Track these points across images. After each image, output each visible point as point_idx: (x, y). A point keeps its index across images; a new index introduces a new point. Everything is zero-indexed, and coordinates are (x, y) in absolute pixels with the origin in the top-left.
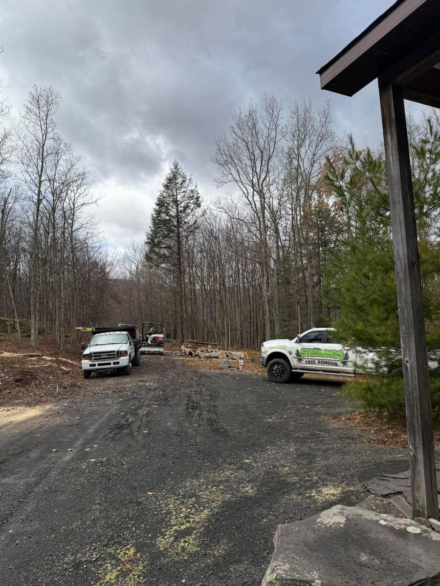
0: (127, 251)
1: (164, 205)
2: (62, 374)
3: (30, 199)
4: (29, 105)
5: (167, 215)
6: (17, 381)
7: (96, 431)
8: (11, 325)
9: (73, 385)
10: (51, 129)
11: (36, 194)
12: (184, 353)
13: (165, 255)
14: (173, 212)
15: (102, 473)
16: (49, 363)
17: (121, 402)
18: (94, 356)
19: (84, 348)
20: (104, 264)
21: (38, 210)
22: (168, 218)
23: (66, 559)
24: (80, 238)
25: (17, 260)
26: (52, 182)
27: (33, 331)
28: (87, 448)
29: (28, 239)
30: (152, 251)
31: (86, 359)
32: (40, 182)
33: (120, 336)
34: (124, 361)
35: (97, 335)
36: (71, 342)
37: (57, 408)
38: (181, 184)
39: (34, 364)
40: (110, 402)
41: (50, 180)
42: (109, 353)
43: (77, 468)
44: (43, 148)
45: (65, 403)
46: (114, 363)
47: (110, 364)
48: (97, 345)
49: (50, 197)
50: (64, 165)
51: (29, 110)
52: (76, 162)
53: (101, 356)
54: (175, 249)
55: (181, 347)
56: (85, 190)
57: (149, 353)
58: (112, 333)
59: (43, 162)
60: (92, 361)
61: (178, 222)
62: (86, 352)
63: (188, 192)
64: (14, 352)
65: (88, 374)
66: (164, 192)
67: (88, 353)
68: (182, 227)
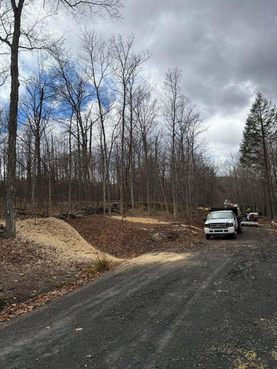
0: (227, 158)
1: (252, 123)
2: (193, 235)
3: (169, 134)
4: (166, 81)
5: (254, 130)
6: (169, 238)
7: (219, 273)
8: (163, 206)
9: (201, 243)
10: (178, 92)
11: (172, 131)
12: (274, 226)
13: (254, 157)
14: (259, 127)
15: (227, 300)
16: (185, 229)
17: (233, 256)
18: (212, 226)
19: (205, 220)
20: (213, 168)
21: (174, 140)
22: (255, 132)
23: (212, 349)
24: (198, 153)
25: (164, 170)
26: (180, 123)
27: (175, 210)
28: (215, 283)
29: (169, 157)
30: (244, 156)
31: (207, 228)
32: (174, 124)
33: (228, 213)
34: (231, 230)
35: (212, 212)
36: (196, 216)
37: (193, 256)
38: (264, 107)
39: (177, 229)
40: (225, 255)
41: (179, 122)
42: (221, 224)
43: (211, 294)
44: (174, 104)
45: (197, 253)
46: (225, 231)
47: (222, 231)
48: (213, 219)
49: (179, 132)
50: (187, 111)
51: (166, 84)
52: (193, 108)
53: (216, 226)
54: (262, 153)
55: (271, 222)
56: (199, 123)
57: (247, 225)
58: (222, 211)
59: (175, 112)
60: (211, 229)
61: (263, 133)
62: (207, 223)
63: (269, 111)
64: (165, 221)
65: (208, 236)
66: (251, 115)
67: (208, 224)
68: (266, 137)
